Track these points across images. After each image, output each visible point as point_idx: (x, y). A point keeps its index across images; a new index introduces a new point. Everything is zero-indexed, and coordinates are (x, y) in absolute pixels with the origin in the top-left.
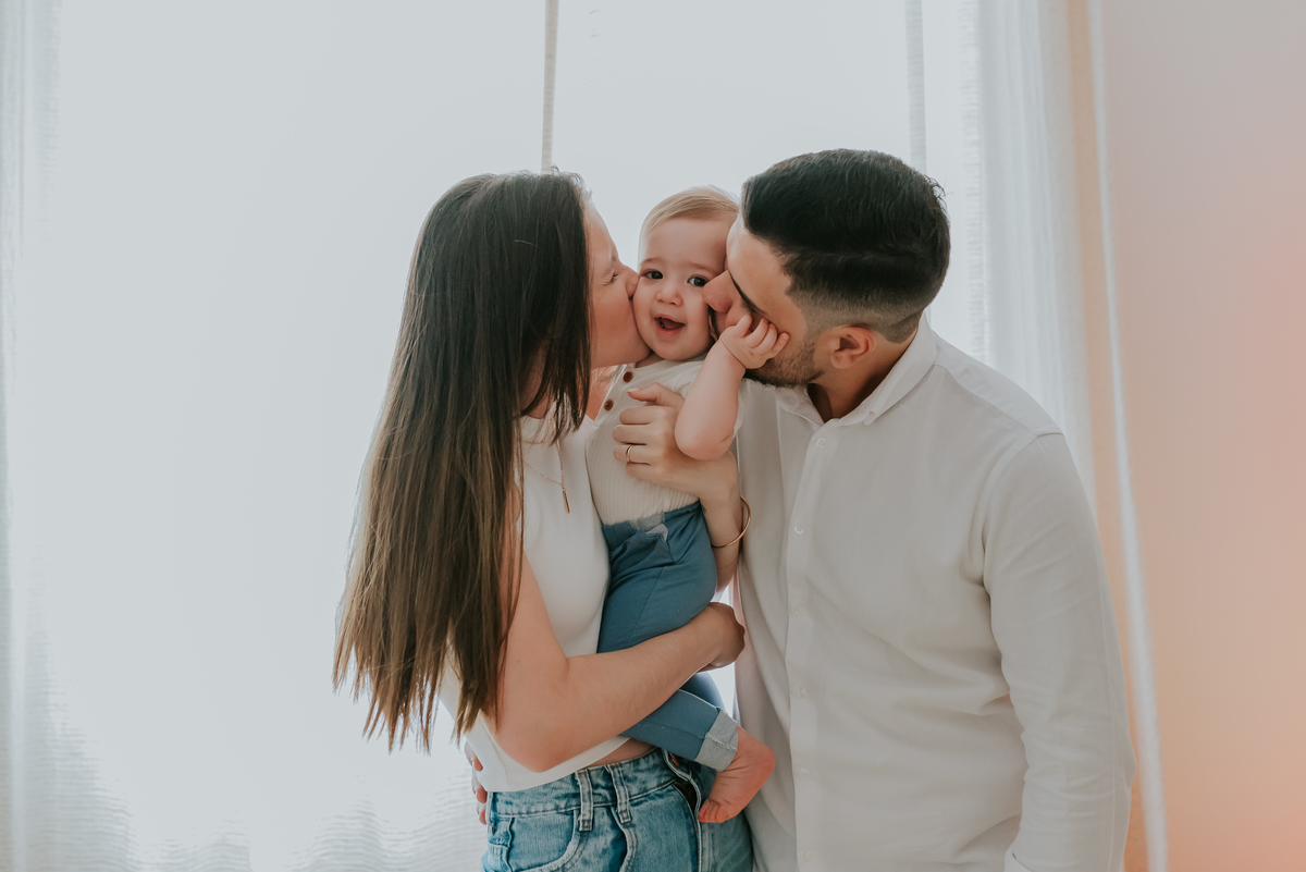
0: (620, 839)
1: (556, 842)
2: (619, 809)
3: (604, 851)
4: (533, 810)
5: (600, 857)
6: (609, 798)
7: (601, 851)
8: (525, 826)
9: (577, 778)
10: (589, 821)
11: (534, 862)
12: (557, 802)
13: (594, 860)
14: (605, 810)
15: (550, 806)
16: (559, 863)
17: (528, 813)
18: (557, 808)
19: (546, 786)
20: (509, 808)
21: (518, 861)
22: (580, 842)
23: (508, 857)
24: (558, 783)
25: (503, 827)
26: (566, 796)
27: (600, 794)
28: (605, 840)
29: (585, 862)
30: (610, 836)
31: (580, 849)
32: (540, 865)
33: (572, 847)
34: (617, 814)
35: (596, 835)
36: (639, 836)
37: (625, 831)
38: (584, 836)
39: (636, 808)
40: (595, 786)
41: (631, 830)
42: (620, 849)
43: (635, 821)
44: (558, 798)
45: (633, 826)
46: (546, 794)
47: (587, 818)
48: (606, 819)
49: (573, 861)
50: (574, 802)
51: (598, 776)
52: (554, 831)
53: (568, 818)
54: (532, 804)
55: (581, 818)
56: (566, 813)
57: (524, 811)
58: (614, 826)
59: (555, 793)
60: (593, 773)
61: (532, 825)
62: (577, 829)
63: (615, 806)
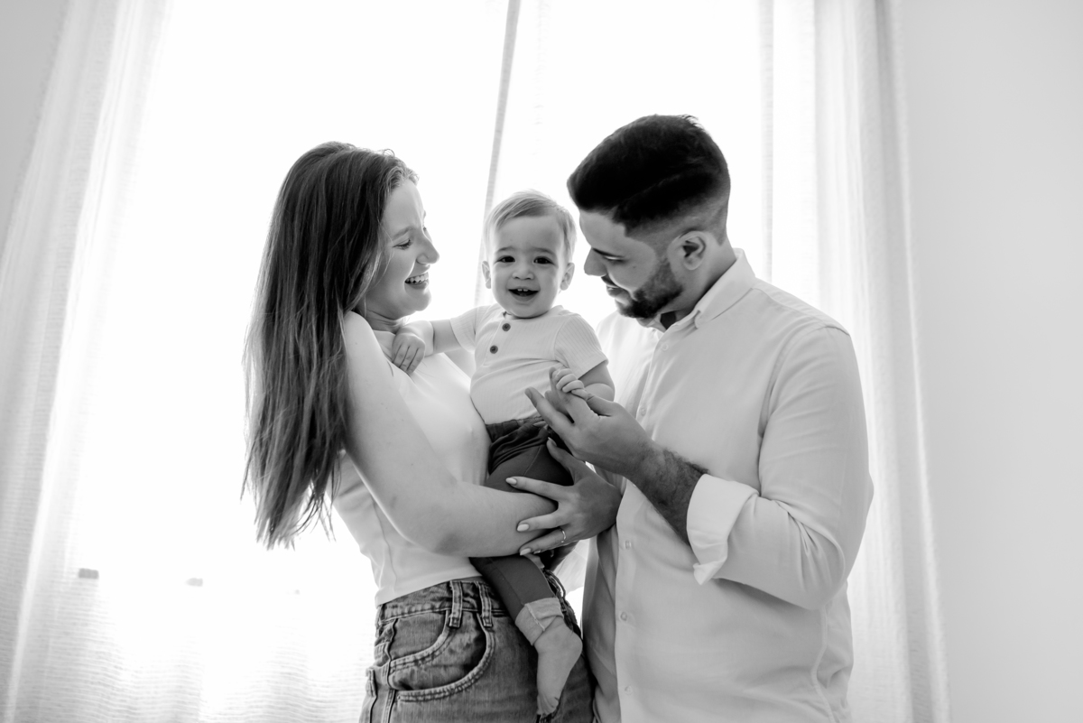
0: (481, 640)
1: (428, 635)
2: (483, 615)
3: (468, 645)
4: (413, 609)
5: (464, 649)
6: (476, 606)
7: (465, 644)
8: (406, 624)
9: (451, 585)
10: (458, 619)
11: (410, 649)
12: (434, 603)
13: (459, 650)
14: (471, 615)
15: (427, 606)
16: (429, 650)
17: (410, 612)
18: (433, 608)
19: (426, 590)
20: (395, 611)
21: (396, 650)
22: (449, 635)
23: (389, 649)
24: (436, 589)
25: (389, 627)
26: (441, 599)
27: (468, 602)
28: (469, 636)
29: (452, 652)
30: (474, 635)
31: (448, 640)
32: (414, 652)
33: (441, 638)
34: (481, 619)
35: (463, 632)
36: (497, 640)
37: (486, 633)
38: (453, 631)
39: (497, 619)
40: (466, 595)
41: (491, 634)
42: (480, 647)
43: (495, 628)
44: (434, 600)
45: (493, 632)
46: (425, 597)
47: (456, 616)
48: (472, 621)
49: (442, 649)
50: (447, 604)
51: (468, 588)
52: (429, 626)
53: (440, 616)
54: (413, 605)
55: (452, 616)
56: (440, 613)
57: (406, 611)
58: (478, 628)
59: (432, 596)
60: (464, 586)
61: (411, 622)
62: (448, 625)
63: (480, 613)
